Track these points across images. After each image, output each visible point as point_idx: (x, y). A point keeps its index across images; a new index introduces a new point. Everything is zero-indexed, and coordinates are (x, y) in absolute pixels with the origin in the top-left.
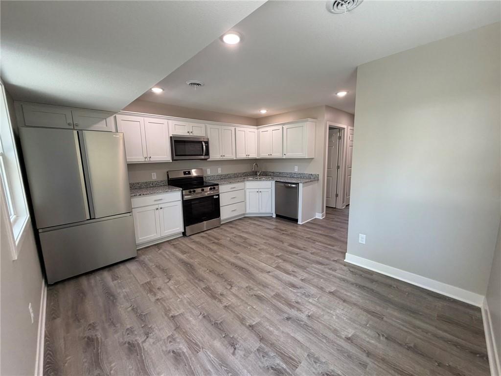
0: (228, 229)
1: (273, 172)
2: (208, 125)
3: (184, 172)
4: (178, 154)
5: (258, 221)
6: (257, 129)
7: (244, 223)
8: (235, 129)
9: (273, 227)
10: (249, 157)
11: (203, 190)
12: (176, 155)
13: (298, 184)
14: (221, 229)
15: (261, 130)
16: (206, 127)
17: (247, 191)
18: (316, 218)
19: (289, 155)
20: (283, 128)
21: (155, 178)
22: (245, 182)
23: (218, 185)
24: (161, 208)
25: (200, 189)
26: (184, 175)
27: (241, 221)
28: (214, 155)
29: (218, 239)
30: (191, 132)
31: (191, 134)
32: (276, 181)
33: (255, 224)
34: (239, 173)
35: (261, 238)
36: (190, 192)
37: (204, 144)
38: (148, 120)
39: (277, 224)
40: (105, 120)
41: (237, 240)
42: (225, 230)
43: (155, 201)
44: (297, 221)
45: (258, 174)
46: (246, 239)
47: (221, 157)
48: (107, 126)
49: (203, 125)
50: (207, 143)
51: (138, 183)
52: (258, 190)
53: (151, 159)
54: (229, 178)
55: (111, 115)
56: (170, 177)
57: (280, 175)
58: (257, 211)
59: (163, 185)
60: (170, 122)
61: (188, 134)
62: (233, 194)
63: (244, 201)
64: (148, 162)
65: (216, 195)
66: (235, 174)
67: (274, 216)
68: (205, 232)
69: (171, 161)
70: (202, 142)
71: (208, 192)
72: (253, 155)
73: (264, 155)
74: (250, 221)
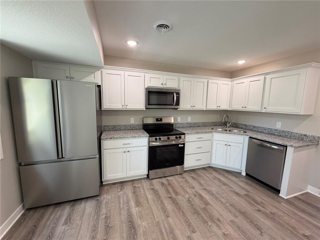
0: (190, 180)
1: (245, 125)
2: (181, 78)
3: (156, 119)
4: (151, 103)
5: (224, 176)
6: (231, 81)
7: (208, 175)
8: (208, 81)
9: (243, 193)
10: (220, 108)
11: (169, 138)
12: (148, 105)
13: (286, 147)
14: (183, 178)
15: (235, 82)
16: (179, 79)
17: (215, 143)
18: (308, 192)
19: (271, 109)
20: (265, 78)
21: (133, 122)
22: (213, 133)
23: (184, 134)
24: (128, 152)
25: (166, 137)
26: (157, 121)
27: (204, 172)
28: (184, 105)
29: (177, 194)
30: (165, 84)
31: (165, 86)
32: (250, 137)
33: (220, 180)
34: (208, 123)
35: (227, 208)
36: (156, 139)
37: (175, 95)
38: (127, 73)
39: (247, 187)
40: (93, 74)
41: (197, 201)
42: (186, 181)
43: (124, 144)
44: (278, 191)
45: (228, 125)
46: (207, 204)
47: (191, 108)
48: (94, 79)
49: (176, 78)
50: (178, 94)
51: (119, 126)
52: (226, 143)
53: (128, 107)
54: (198, 126)
55: (99, 70)
56: (144, 123)
57: (254, 129)
58: (224, 164)
59: (138, 128)
60: (146, 75)
61: (162, 86)
62: (199, 144)
63: (210, 152)
64: (125, 109)
65: (181, 144)
66: (203, 123)
67: (244, 174)
68: (167, 178)
69: (145, 109)
70: (173, 93)
71: (173, 140)
72: (224, 106)
73: (237, 107)
74: (215, 174)
